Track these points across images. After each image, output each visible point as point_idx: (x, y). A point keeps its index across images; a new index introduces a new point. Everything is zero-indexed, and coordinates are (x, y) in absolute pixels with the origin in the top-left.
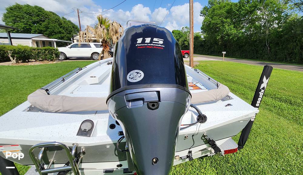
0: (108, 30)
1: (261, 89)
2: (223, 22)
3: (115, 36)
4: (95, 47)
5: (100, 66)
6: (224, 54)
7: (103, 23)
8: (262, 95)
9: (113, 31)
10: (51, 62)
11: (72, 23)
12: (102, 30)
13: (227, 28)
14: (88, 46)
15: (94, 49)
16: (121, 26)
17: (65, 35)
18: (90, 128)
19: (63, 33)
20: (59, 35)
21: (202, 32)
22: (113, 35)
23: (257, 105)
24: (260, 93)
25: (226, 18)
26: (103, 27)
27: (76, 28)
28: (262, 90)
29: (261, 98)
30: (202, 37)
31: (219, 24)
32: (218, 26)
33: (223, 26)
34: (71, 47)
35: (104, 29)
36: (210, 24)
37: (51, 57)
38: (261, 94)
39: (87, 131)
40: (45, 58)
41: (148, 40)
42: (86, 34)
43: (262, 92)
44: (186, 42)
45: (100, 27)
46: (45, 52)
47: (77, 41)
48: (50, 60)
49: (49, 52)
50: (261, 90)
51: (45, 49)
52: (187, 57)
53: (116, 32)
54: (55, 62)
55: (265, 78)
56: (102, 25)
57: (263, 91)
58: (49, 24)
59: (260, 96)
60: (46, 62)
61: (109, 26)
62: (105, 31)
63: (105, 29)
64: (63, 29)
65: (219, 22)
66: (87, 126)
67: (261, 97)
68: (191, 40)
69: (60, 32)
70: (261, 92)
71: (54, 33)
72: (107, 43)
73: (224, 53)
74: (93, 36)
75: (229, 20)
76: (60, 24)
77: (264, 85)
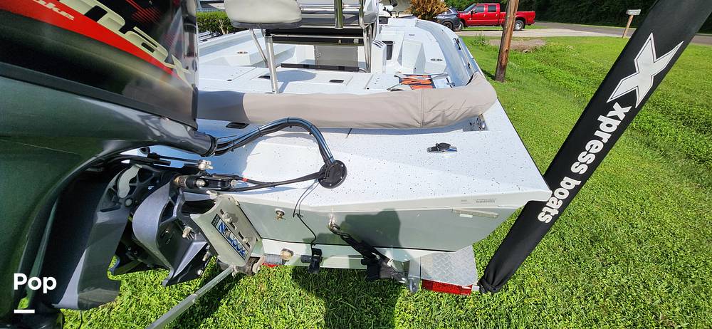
1: (613, 103)
6: (632, 17)
8: (613, 129)
23: (574, 169)
24: (601, 118)
28: (616, 106)
29: (605, 140)
38: (607, 125)
43: (616, 118)
50: (610, 107)
55: (649, 48)
57: (620, 111)
59: (597, 133)
67: (606, 138)
70: (611, 114)
73: (634, 12)
77: (638, 82)
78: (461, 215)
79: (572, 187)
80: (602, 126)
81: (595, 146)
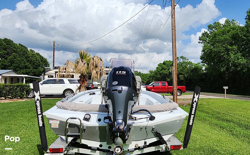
0: (88, 64)
2: (227, 50)
3: (94, 70)
4: (69, 83)
5: (84, 95)
6: (225, 90)
7: (84, 58)
8: (195, 106)
9: (93, 65)
10: (21, 100)
11: (40, 56)
12: (82, 64)
13: (232, 56)
14: (62, 82)
15: (67, 85)
16: (101, 60)
17: (31, 71)
18: (89, 118)
19: (29, 68)
20: (25, 71)
21: (202, 62)
22: (93, 69)
23: (192, 114)
25: (231, 45)
26: (85, 61)
27: (44, 62)
28: (194, 102)
30: (204, 69)
31: (223, 52)
32: (222, 54)
33: (228, 54)
34: (43, 84)
35: (84, 63)
36: (211, 52)
37: (22, 94)
39: (88, 118)
40: (15, 95)
41: (120, 72)
42: (65, 69)
44: (181, 76)
45: (81, 62)
46: (16, 89)
47: (48, 76)
48: (19, 98)
49: (20, 88)
51: (17, 86)
52: (179, 94)
53: (96, 67)
54: (24, 100)
55: (196, 95)
56: (83, 60)
58: (15, 58)
59: (194, 107)
60: (15, 100)
61: (89, 60)
62: (86, 65)
63: (86, 63)
64: (29, 63)
65: (222, 49)
66: (88, 117)
67: (195, 107)
68: (175, 72)
69: (26, 67)
71: (19, 68)
72: (85, 78)
73: (226, 88)
74: (72, 70)
75: (235, 47)
76: (27, 57)
77: (196, 99)
78: (177, 121)
79: (193, 117)
80: (194, 106)
81: (194, 109)
